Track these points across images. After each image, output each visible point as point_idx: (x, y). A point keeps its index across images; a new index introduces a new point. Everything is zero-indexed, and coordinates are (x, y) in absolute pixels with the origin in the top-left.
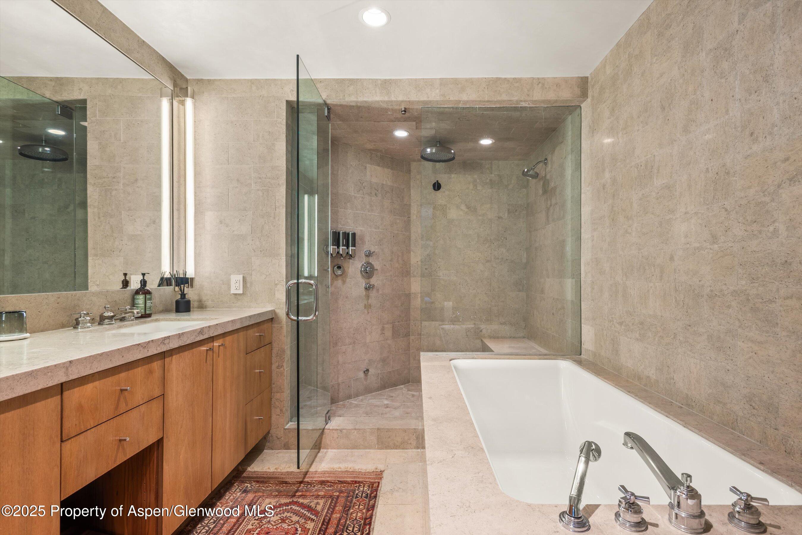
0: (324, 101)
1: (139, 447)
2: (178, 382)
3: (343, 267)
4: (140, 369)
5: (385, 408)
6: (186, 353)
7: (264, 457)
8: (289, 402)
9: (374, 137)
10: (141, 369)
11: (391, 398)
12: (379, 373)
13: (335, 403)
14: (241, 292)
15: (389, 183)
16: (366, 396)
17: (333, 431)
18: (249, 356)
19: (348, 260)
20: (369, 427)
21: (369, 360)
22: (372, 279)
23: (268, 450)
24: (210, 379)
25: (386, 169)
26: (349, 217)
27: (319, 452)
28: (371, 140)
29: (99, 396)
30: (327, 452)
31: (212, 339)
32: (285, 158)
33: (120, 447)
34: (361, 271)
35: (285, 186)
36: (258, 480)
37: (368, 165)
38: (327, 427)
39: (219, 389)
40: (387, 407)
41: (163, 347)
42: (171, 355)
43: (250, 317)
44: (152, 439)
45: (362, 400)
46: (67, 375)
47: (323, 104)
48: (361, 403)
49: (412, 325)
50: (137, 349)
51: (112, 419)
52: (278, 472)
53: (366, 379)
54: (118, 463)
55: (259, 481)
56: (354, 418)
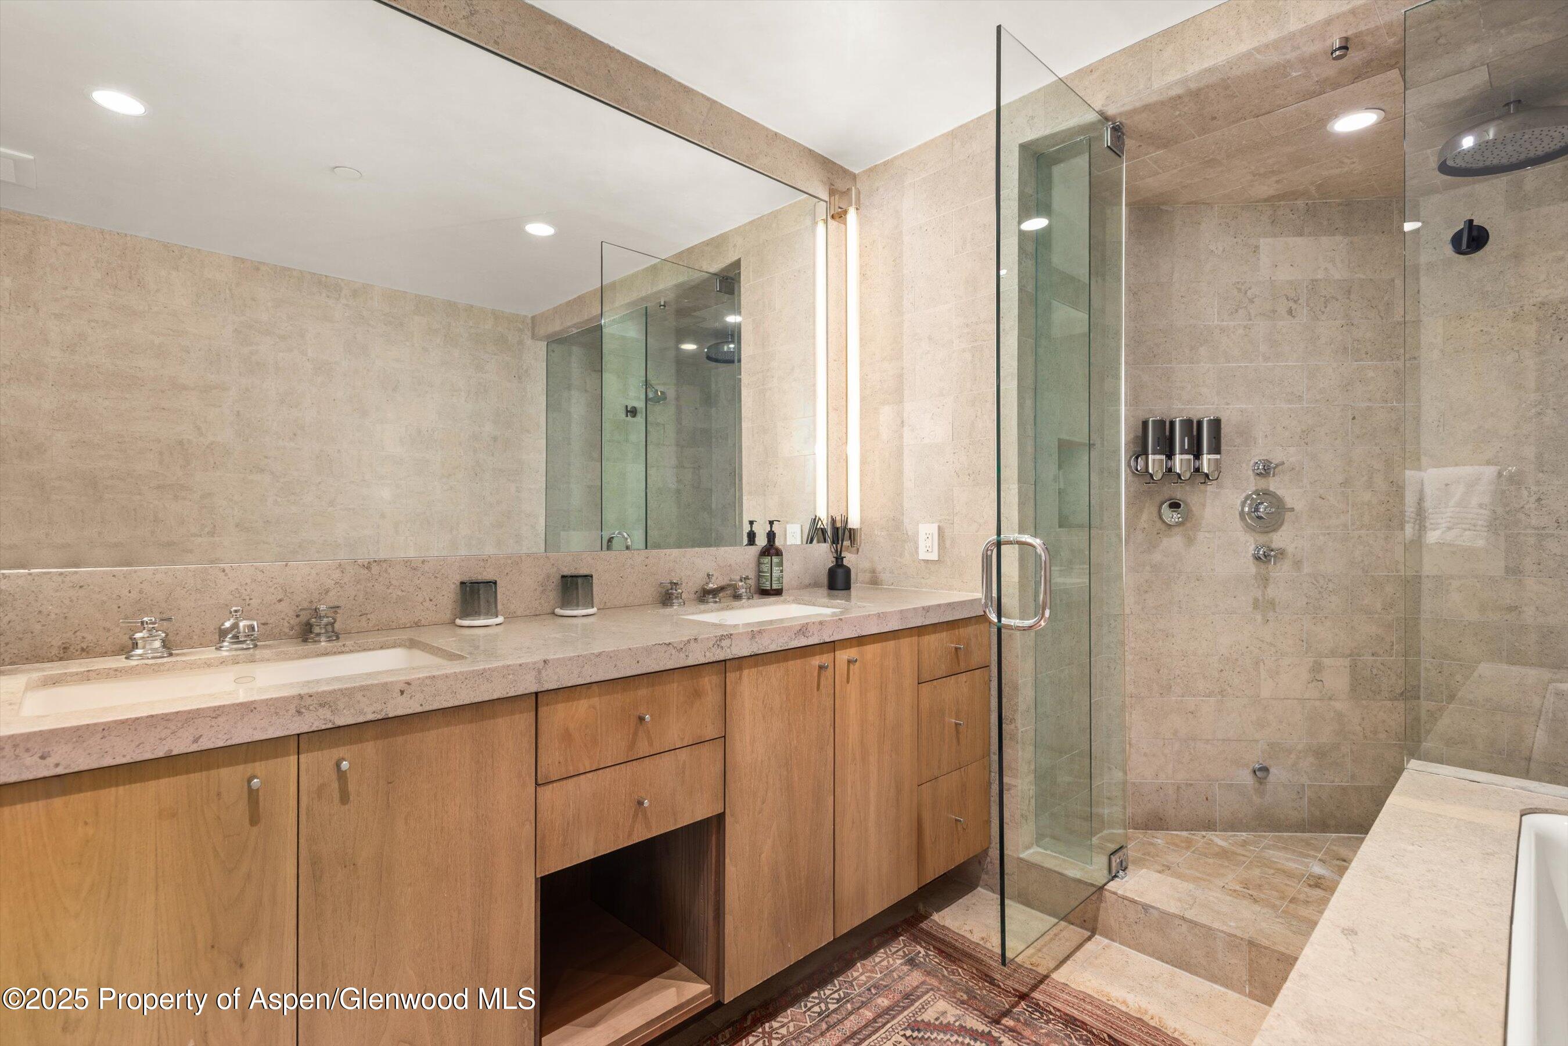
0: (1101, 113)
1: (676, 820)
2: (754, 718)
3: (1186, 504)
4: (675, 687)
5: (1310, 886)
6: (772, 668)
7: (974, 901)
8: (1033, 801)
9: (1270, 161)
10: (678, 688)
11: (1338, 862)
12: (1304, 785)
13: (1167, 829)
14: (934, 556)
15: (1338, 274)
16: (1259, 836)
17: (1125, 901)
18: (925, 688)
19: (1202, 487)
20: (1224, 928)
21: (1271, 745)
22: (1279, 533)
23: (985, 889)
24: (829, 723)
25: (1324, 240)
26: (1204, 382)
27: (1089, 939)
28: (1262, 170)
29: (599, 722)
30: (1108, 946)
31: (832, 646)
32: (1016, 271)
33: (640, 813)
34: (1242, 514)
35: (1016, 332)
36: (943, 948)
37: (1263, 242)
38: (1112, 886)
39: (850, 745)
40: (1317, 886)
41: (717, 653)
42: (740, 668)
43: (927, 609)
44: (701, 811)
45: (1244, 844)
46: (539, 682)
47: (1099, 121)
48: (1240, 850)
49: (1426, 668)
50: (665, 652)
51: (624, 764)
52: (985, 948)
53: (1261, 793)
54: (636, 839)
55: (943, 952)
56: (1191, 886)
